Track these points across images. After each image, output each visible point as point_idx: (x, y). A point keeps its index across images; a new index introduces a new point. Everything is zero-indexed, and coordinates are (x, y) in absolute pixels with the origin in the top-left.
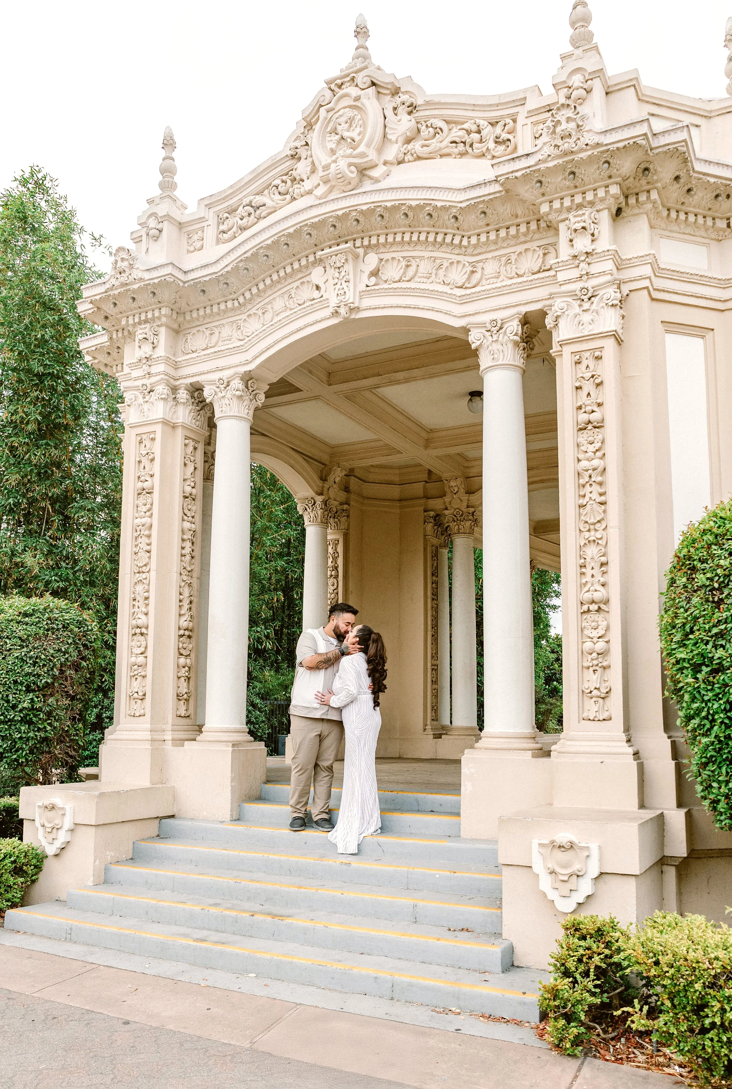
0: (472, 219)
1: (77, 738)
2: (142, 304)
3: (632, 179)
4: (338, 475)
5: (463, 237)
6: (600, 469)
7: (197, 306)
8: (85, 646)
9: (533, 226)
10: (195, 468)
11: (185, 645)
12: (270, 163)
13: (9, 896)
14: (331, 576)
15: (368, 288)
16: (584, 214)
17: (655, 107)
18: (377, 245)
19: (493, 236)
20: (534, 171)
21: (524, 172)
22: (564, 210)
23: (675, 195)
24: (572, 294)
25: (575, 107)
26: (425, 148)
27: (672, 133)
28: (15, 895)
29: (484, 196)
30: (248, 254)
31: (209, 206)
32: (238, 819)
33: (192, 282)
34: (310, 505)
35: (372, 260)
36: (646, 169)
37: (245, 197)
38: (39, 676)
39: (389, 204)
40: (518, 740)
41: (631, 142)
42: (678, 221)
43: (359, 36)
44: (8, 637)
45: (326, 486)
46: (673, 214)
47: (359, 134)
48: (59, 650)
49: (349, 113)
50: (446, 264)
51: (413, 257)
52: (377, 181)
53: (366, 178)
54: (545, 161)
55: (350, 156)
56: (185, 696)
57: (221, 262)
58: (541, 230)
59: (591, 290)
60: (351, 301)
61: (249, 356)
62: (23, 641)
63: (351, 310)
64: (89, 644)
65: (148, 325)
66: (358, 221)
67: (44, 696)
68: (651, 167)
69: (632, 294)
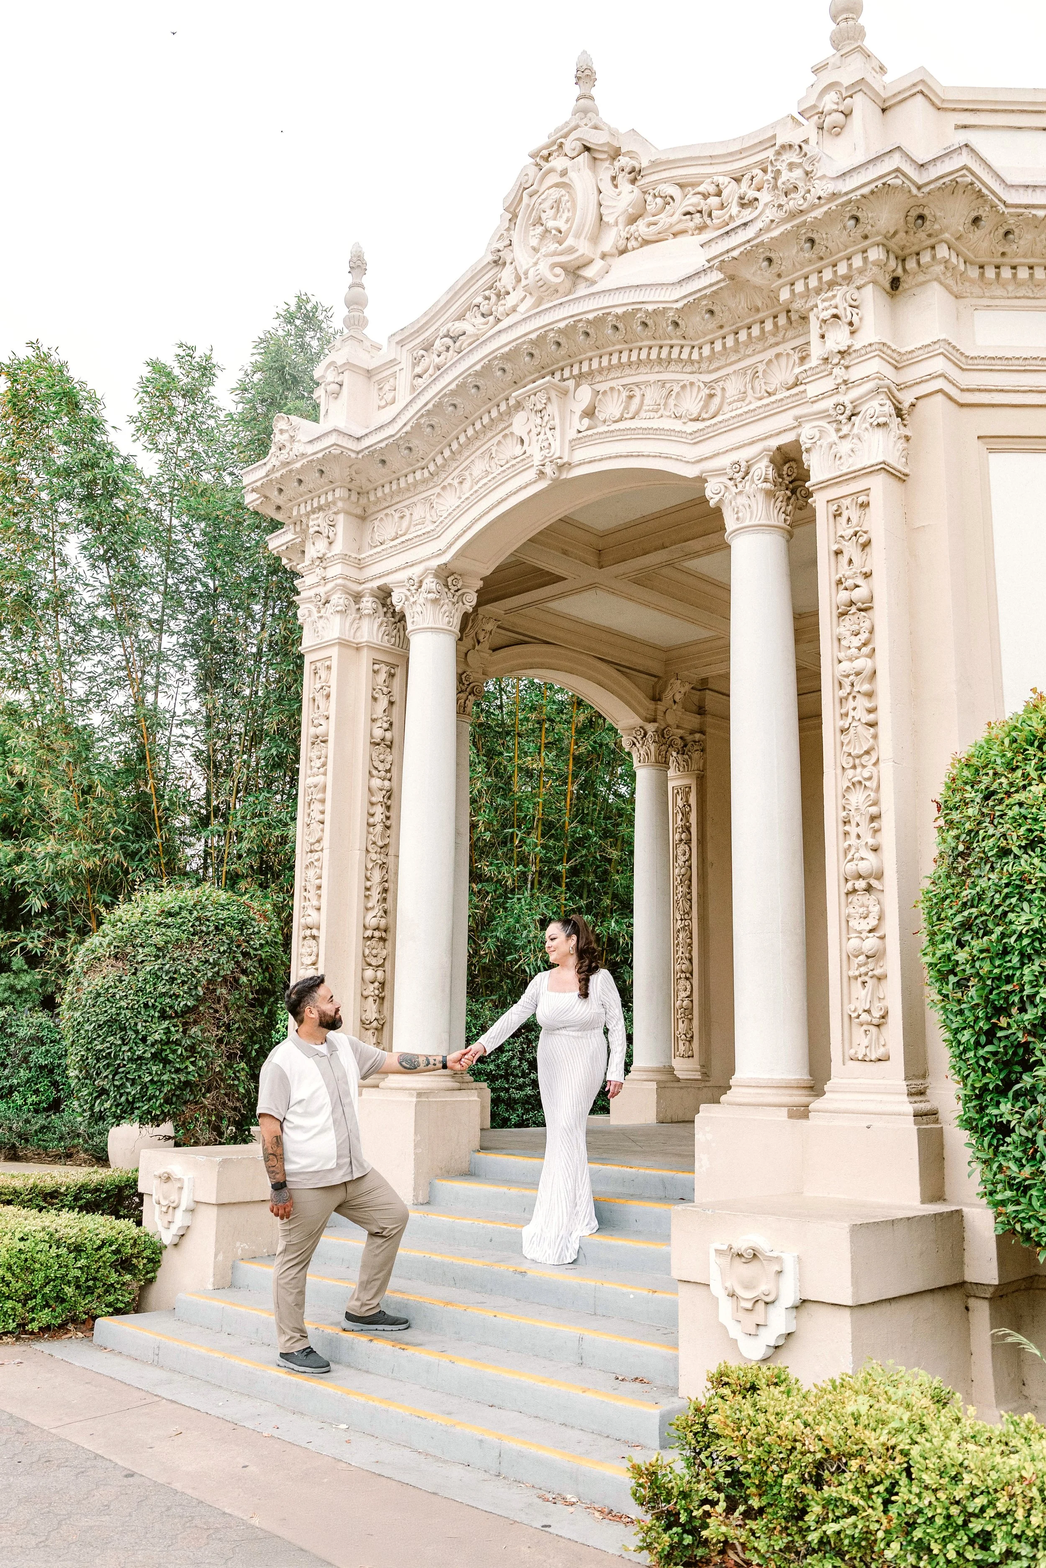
0: (697, 322)
1: (236, 1082)
2: (311, 486)
3: (902, 234)
4: (677, 690)
5: (693, 347)
6: (867, 672)
7: (382, 482)
8: (245, 955)
9: (782, 320)
10: (391, 703)
11: (374, 952)
12: (470, 275)
13: (111, 1298)
14: (681, 840)
15: (580, 435)
16: (834, 296)
17: (967, 114)
18: (591, 373)
19: (730, 342)
20: (757, 246)
21: (742, 249)
22: (813, 294)
23: (985, 244)
24: (823, 415)
25: (800, 147)
26: (652, 227)
27: (947, 160)
28: (120, 1298)
29: (705, 288)
30: (430, 406)
31: (401, 343)
32: (428, 1203)
33: (366, 452)
34: (639, 737)
35: (584, 395)
36: (921, 217)
37: (442, 325)
38: (177, 996)
39: (590, 316)
40: (774, 1091)
41: (879, 183)
42: (1001, 280)
43: (581, 82)
44: (141, 945)
45: (661, 707)
46: (990, 273)
47: (567, 221)
48: (207, 961)
49: (555, 193)
50: (677, 389)
51: (637, 385)
52: (593, 283)
53: (580, 280)
54: (768, 229)
55: (555, 254)
56: (375, 1024)
57: (398, 420)
58: (794, 324)
59: (849, 407)
60: (557, 455)
61: (441, 544)
62: (159, 949)
63: (561, 467)
64: (252, 952)
65: (321, 514)
66: (558, 344)
67: (185, 1024)
68: (926, 212)
69: (920, 404)
